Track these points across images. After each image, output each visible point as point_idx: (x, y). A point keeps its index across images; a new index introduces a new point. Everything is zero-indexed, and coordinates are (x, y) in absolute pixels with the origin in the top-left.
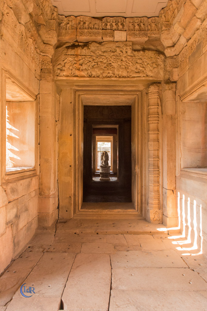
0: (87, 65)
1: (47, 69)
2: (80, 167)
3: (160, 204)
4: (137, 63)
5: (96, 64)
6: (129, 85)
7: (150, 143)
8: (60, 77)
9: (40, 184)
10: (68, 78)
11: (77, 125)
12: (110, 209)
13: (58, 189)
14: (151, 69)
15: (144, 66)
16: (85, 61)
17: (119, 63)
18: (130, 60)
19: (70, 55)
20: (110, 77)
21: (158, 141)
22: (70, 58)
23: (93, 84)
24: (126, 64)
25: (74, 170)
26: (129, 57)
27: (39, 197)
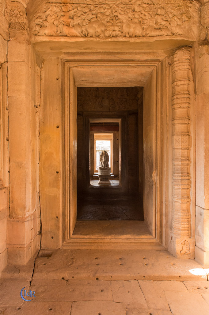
0: (80, 18)
1: (19, 23)
2: (71, 174)
3: (191, 229)
4: (157, 14)
5: (94, 16)
6: (143, 51)
7: (175, 137)
8: (39, 37)
9: (11, 201)
10: (52, 39)
11: (67, 112)
12: (116, 234)
13: (39, 206)
14: (179, 23)
15: (168, 19)
16: (78, 11)
17: (130, 15)
18: (146, 10)
19: (55, 3)
20: (116, 36)
21: (189, 135)
22: (55, 8)
23: (90, 51)
24: (141, 16)
25: (63, 178)
26: (145, 6)
27: (8, 221)
